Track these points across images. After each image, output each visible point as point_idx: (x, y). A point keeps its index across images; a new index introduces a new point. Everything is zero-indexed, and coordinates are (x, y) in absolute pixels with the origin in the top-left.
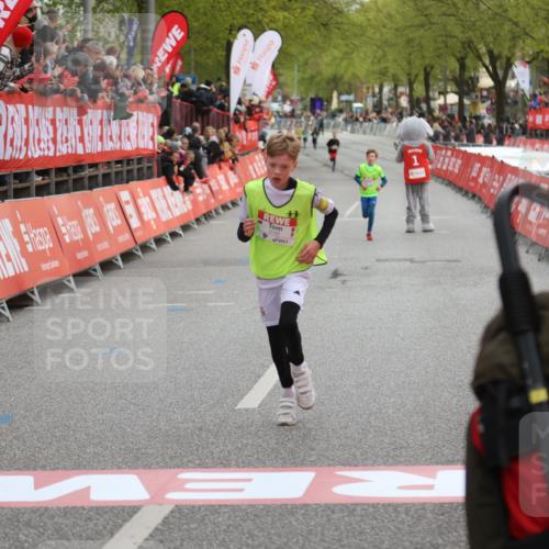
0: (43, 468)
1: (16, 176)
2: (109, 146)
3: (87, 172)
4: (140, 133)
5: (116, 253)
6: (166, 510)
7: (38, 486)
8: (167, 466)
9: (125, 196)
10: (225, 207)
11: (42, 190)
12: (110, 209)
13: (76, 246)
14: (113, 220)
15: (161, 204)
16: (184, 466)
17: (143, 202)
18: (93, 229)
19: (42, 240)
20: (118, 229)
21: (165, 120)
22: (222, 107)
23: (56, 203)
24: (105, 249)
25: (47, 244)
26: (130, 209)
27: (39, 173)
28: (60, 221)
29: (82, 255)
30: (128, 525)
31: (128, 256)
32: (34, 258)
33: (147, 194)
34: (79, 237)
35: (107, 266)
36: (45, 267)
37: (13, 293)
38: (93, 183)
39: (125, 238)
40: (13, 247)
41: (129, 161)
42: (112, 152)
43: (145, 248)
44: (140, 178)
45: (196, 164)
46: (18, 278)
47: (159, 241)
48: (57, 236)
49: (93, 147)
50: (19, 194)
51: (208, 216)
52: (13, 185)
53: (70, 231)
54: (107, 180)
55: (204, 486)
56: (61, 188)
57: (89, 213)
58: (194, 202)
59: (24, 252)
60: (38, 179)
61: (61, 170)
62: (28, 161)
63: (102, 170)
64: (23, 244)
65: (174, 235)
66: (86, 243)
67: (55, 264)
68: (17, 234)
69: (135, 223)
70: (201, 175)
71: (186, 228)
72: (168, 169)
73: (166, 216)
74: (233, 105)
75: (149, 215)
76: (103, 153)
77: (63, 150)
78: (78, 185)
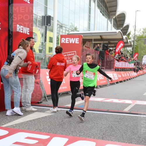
0: (120, 99)
1: (118, 69)
2: (128, 67)
3: (125, 69)
4: (132, 66)
5: (128, 79)
6: (135, 104)
7: (119, 101)
8: (134, 100)
9: (130, 72)
10: (141, 75)
11: (120, 71)
12: (128, 74)
13: (124, 77)
14: (128, 75)
15: (134, 74)
16: (137, 100)
17: (132, 73)
18: (126, 76)
19: (120, 76)
20: (129, 76)
21: (135, 65)
22: (141, 64)
23: (122, 72)
24: (127, 78)
25: (121, 77)
26: (130, 74)
27: (120, 69)
28: (122, 74)
29: (125, 78)
30: (130, 106)
31: (130, 79)
32: (119, 78)
33: (132, 72)
34: (124, 76)
35: (127, 80)
36: (120, 79)
37: (117, 82)
38: (126, 71)
39: (129, 77)
40: (117, 77)
41: (130, 69)
42: (129, 68)
43: (132, 78)
44: (132, 71)
45: (138, 70)
46: (117, 80)
47: (133, 78)
48: (122, 76)
49: (126, 67)
50: (118, 71)
51: (139, 76)
52: (117, 70)
53: (123, 76)
54: (128, 70)
55: (139, 102)
56: (122, 71)
57: (125, 74)
58: (138, 74)
59: (118, 77)
60: (120, 70)
61: (123, 69)
62: (119, 67)
63: (127, 69)
64: (118, 76)
65: (135, 77)
66: (125, 77)
67: (121, 79)
68: (117, 75)
69: (131, 76)
70: (138, 71)
71: (136, 77)
72: (135, 70)
73: (134, 75)
74: (143, 64)
75: (132, 75)
76: (127, 68)
77: (123, 67)
78: (124, 71)
